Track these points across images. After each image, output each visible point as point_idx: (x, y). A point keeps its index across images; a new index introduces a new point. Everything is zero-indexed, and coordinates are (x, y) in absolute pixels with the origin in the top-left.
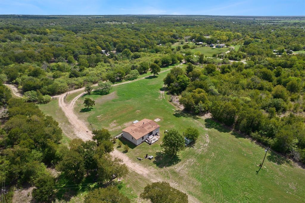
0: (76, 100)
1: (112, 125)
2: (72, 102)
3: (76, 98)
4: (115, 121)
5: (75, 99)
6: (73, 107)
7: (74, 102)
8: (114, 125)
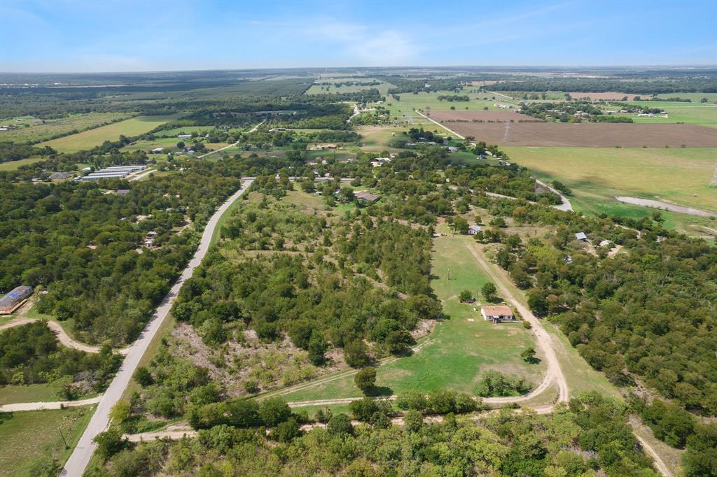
0: (542, 385)
1: (514, 333)
2: (548, 383)
3: (541, 389)
4: (509, 335)
5: (543, 387)
6: (549, 372)
7: (545, 381)
8: (512, 332)
